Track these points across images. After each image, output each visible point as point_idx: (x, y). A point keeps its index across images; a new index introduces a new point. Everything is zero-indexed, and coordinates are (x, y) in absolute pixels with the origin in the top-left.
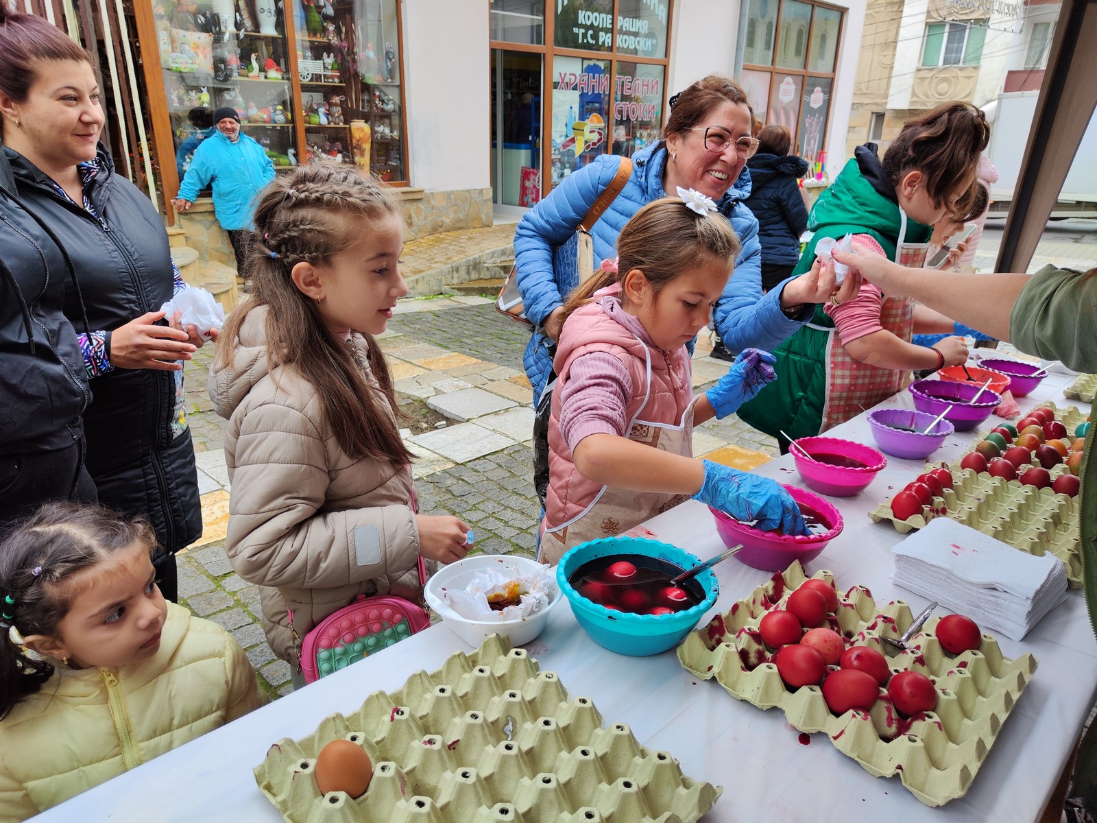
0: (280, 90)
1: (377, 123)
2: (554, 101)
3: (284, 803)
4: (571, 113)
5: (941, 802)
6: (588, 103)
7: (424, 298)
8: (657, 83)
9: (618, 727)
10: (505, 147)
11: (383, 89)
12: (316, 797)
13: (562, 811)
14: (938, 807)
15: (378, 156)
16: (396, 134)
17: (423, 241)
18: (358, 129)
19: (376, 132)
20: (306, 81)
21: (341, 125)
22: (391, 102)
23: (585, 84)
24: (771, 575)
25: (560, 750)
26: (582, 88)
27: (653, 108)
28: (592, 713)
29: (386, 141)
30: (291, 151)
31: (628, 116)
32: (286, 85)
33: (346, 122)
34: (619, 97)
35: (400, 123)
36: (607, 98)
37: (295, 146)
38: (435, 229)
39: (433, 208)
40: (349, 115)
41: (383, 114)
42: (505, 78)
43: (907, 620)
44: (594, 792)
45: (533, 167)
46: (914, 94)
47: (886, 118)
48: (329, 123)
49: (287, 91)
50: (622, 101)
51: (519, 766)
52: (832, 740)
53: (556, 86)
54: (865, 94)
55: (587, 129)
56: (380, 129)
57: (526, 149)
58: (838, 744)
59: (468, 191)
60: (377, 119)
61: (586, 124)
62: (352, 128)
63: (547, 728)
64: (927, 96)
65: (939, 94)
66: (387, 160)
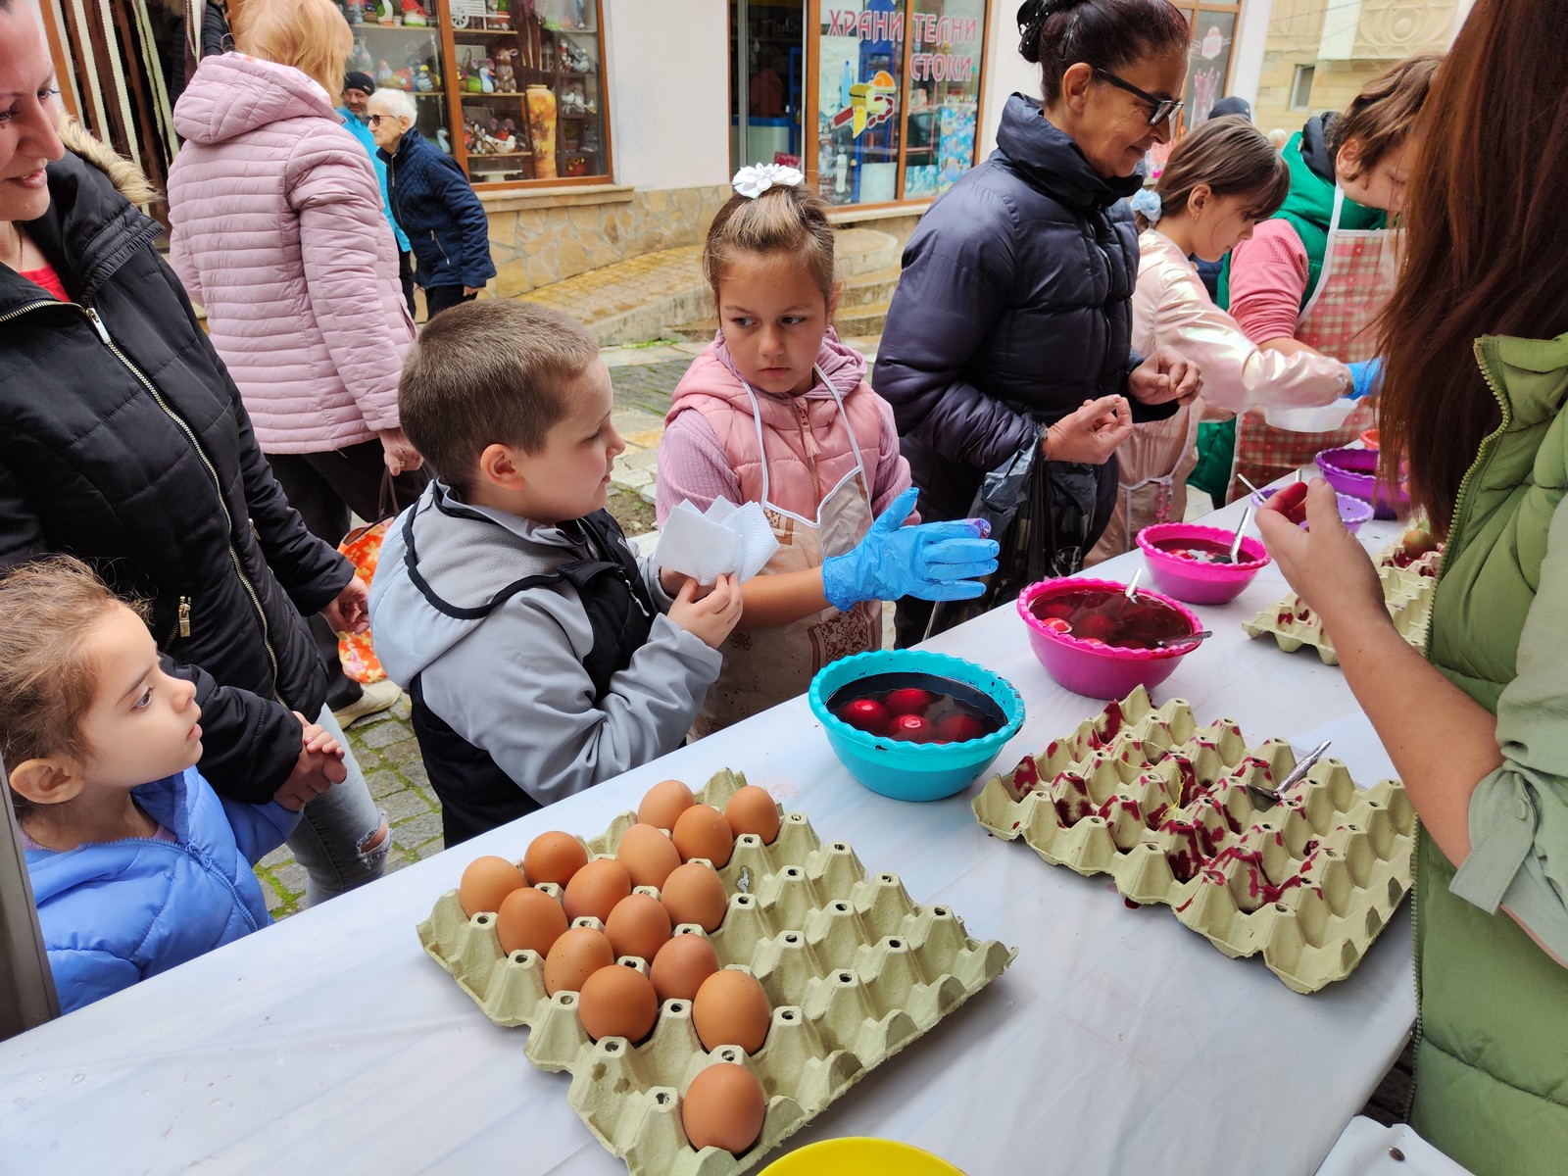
0: (423, 42)
1: (565, 90)
2: (823, 54)
3: (457, 964)
4: (847, 71)
5: (1316, 986)
6: (873, 55)
7: (635, 345)
8: (974, 24)
9: (885, 878)
10: (751, 123)
11: (574, 39)
12: (498, 958)
13: (811, 976)
14: (1312, 994)
15: (567, 139)
16: (592, 105)
17: (633, 263)
18: (537, 98)
19: (564, 103)
20: (461, 28)
21: (513, 92)
22: (584, 58)
23: (868, 27)
24: (1103, 705)
25: (810, 906)
26: (864, 33)
27: (969, 61)
28: (851, 862)
29: (579, 117)
30: (442, 133)
31: (931, 75)
32: (433, 36)
33: (521, 88)
34: (918, 46)
35: (598, 90)
36: (900, 48)
37: (447, 125)
38: (650, 245)
39: (647, 215)
40: (524, 79)
41: (573, 75)
42: (750, 19)
43: (1286, 763)
44: (852, 956)
45: (792, 152)
46: (1359, 36)
47: (1317, 73)
48: (495, 91)
49: (434, 43)
50: (922, 52)
51: (756, 924)
52: (1175, 912)
53: (825, 29)
54: (1287, 36)
55: (870, 95)
56: (570, 98)
57: (781, 125)
58: (1182, 917)
59: (698, 189)
60: (565, 83)
61: (869, 88)
62: (529, 97)
63: (792, 878)
64: (1380, 40)
65: (1397, 36)
66: (581, 144)
